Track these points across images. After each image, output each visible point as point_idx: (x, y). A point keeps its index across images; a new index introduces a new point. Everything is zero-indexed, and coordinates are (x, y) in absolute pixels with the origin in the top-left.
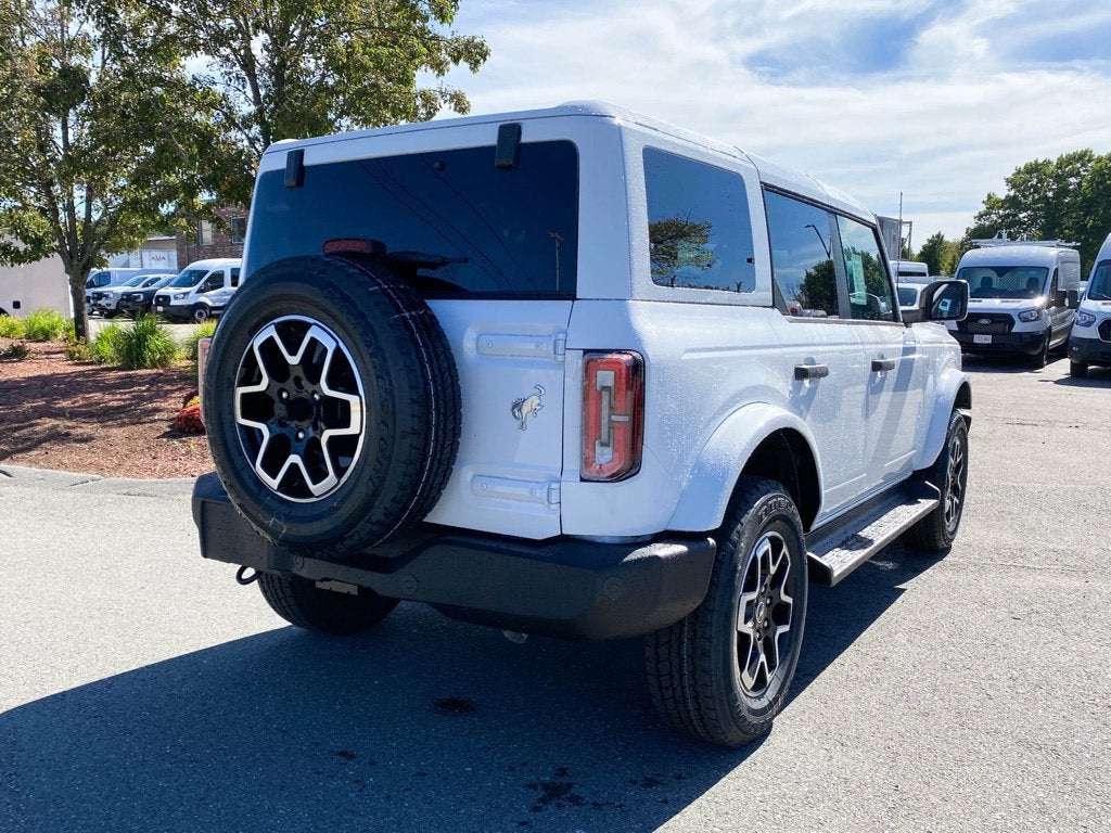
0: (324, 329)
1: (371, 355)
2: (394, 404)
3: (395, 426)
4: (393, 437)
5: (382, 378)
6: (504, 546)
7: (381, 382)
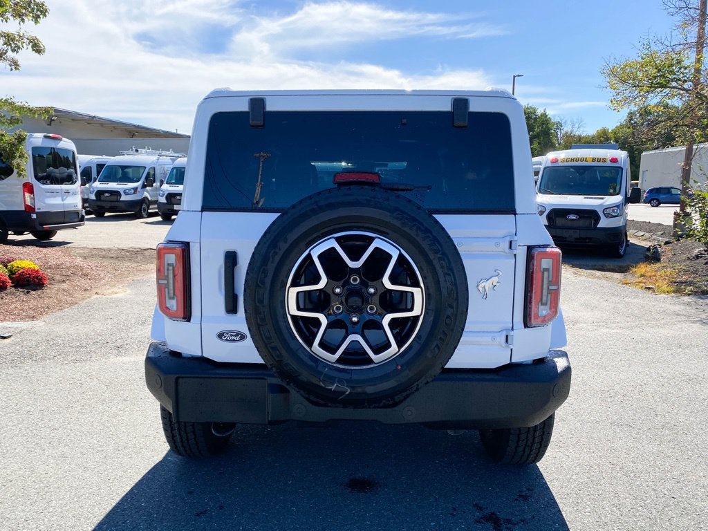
0: (386, 241)
1: (439, 259)
2: (457, 293)
3: (457, 308)
4: (456, 315)
5: (449, 275)
6: (470, 376)
7: (448, 278)
